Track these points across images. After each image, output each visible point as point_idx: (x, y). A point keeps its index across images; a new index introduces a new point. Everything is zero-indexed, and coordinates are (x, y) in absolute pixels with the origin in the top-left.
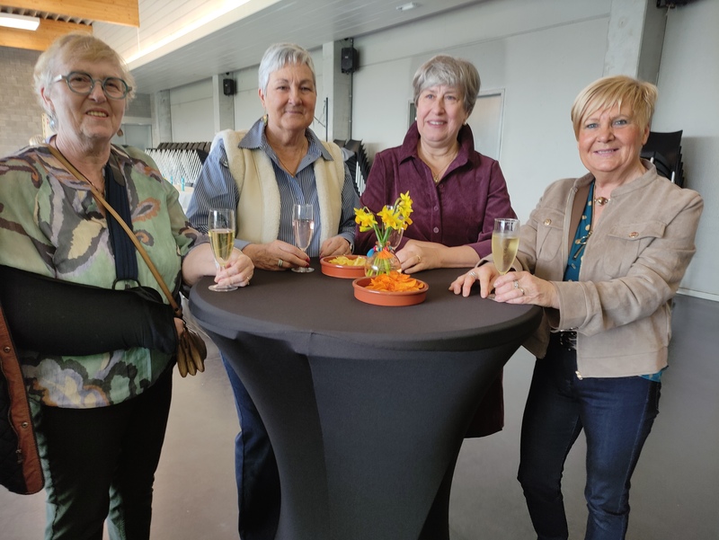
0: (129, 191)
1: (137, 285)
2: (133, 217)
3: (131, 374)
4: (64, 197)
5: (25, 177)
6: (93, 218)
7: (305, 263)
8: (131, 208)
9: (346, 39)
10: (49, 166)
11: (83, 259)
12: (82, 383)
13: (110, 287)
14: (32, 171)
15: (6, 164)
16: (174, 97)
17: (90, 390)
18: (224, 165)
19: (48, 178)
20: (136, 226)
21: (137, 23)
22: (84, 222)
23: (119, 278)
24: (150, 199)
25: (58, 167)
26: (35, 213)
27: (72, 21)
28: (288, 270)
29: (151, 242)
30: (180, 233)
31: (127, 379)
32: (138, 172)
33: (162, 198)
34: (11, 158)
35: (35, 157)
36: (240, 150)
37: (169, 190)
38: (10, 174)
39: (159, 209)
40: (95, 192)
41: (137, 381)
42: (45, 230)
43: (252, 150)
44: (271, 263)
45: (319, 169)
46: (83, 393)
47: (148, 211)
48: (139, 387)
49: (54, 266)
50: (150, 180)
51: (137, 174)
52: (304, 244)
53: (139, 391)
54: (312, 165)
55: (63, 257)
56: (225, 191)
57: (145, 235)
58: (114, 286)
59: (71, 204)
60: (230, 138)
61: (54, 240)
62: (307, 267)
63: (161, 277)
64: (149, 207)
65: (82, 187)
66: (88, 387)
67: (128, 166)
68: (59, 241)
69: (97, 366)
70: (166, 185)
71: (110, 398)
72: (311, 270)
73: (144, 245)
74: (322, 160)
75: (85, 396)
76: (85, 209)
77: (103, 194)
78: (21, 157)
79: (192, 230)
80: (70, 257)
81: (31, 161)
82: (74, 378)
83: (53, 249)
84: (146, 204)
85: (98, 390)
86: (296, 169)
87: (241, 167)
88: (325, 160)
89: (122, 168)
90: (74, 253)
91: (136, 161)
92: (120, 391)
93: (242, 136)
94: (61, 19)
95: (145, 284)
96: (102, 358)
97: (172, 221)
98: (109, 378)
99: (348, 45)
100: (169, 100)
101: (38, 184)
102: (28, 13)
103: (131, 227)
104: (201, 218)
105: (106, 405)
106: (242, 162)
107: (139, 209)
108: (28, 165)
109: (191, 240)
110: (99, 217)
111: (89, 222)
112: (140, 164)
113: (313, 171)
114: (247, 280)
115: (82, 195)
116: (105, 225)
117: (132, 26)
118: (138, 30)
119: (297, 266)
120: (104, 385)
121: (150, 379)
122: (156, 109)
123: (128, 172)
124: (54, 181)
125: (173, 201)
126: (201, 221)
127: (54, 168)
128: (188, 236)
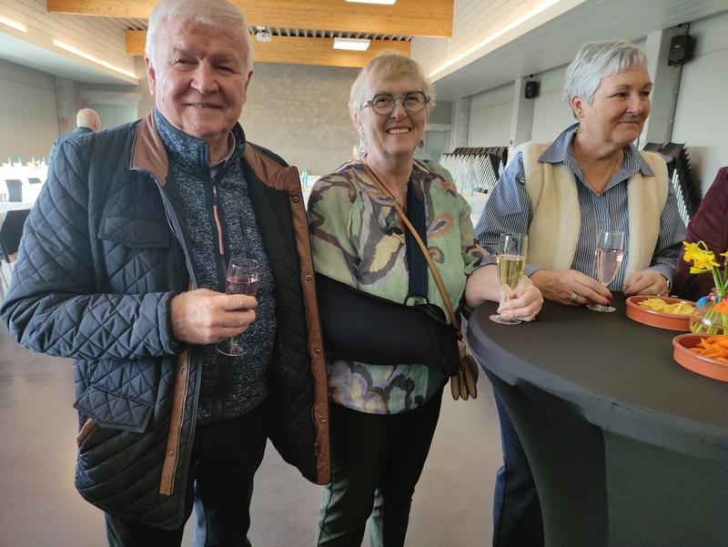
0: (426, 207)
1: (425, 302)
2: (428, 233)
3: (409, 388)
4: (372, 212)
5: (344, 192)
6: (394, 234)
7: (605, 300)
8: (427, 224)
9: (680, 26)
10: (362, 182)
11: (382, 273)
12: (366, 389)
13: (402, 302)
14: (350, 187)
15: (330, 180)
16: (475, 104)
17: (371, 396)
18: (520, 181)
19: (361, 193)
20: (430, 242)
21: (450, 34)
22: (386, 237)
23: (410, 294)
24: (444, 215)
25: (369, 183)
26: (348, 227)
27: (395, 39)
28: (583, 306)
29: (442, 260)
30: (467, 252)
31: (404, 393)
32: (435, 187)
33: (455, 214)
34: (334, 174)
35: (352, 174)
36: (539, 165)
37: (462, 206)
38: (333, 189)
39: (452, 225)
40: (397, 208)
41: (413, 395)
42: (354, 242)
43: (554, 164)
44: (563, 296)
45: (634, 187)
46: (366, 398)
47: (442, 228)
48: (413, 402)
49: (358, 276)
50: (446, 195)
51: (435, 190)
52: (607, 278)
53: (413, 406)
54: (625, 182)
55: (365, 269)
56: (519, 209)
57: (437, 252)
58: (405, 302)
59: (377, 219)
60: (530, 151)
61: (361, 252)
62: (608, 305)
63: (447, 295)
64: (443, 223)
65: (387, 203)
66: (371, 393)
67: (428, 181)
68: (364, 253)
69: (381, 375)
70: (460, 200)
71: (387, 408)
72: (611, 309)
73: (435, 262)
74: (639, 176)
75: (367, 401)
76: (388, 224)
77: (404, 209)
78: (340, 174)
79: (480, 248)
80: (371, 270)
81: (349, 177)
82: (361, 382)
83: (358, 261)
84: (440, 220)
85: (379, 398)
86: (605, 186)
87: (539, 183)
88: (643, 175)
89: (422, 183)
90: (376, 266)
91: (435, 176)
92: (397, 403)
93: (545, 149)
94: (386, 39)
95: (432, 302)
96: (387, 369)
97: (462, 238)
98: (389, 388)
99: (682, 32)
100: (470, 106)
101: (353, 199)
102: (362, 37)
103: (425, 243)
104: (490, 236)
105: (383, 413)
106: (540, 178)
107: (434, 225)
108: (346, 181)
109: (477, 259)
110: (399, 232)
111: (390, 238)
112: (438, 179)
113: (626, 189)
114: (533, 315)
115: (387, 210)
116: (403, 241)
117: (445, 37)
118: (450, 40)
119: (594, 303)
120: (384, 394)
121: (424, 397)
122: (456, 116)
123: (427, 187)
124: (365, 197)
125: (464, 217)
126: (490, 240)
127: (366, 184)
128: (475, 254)
